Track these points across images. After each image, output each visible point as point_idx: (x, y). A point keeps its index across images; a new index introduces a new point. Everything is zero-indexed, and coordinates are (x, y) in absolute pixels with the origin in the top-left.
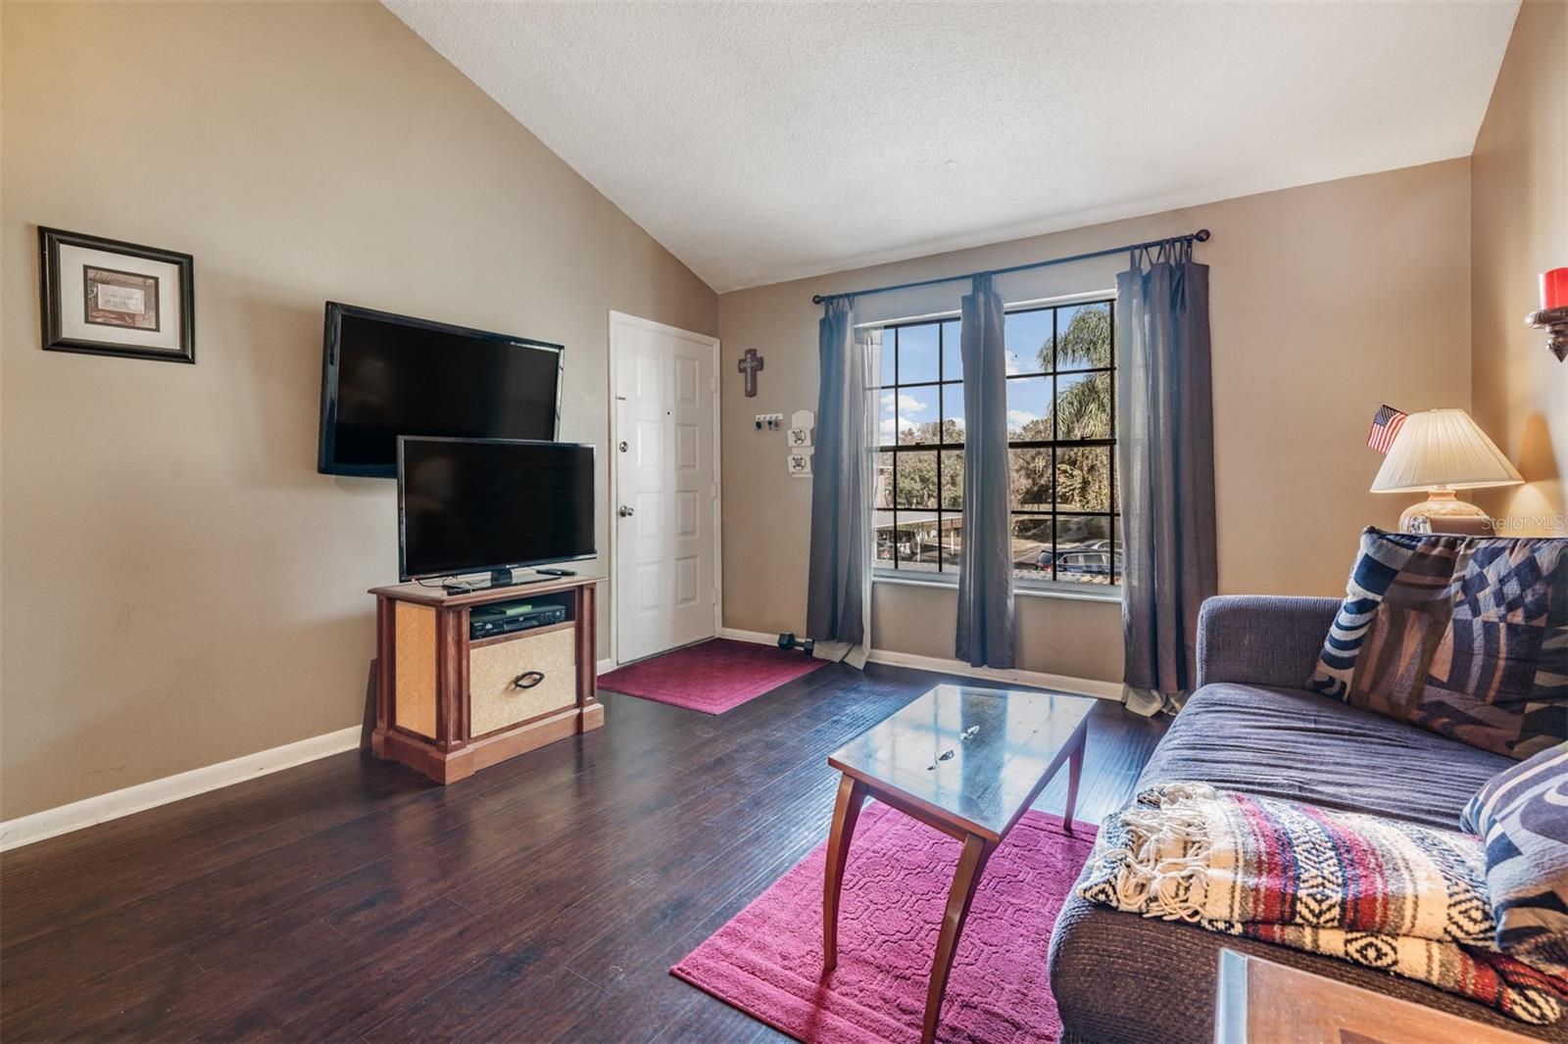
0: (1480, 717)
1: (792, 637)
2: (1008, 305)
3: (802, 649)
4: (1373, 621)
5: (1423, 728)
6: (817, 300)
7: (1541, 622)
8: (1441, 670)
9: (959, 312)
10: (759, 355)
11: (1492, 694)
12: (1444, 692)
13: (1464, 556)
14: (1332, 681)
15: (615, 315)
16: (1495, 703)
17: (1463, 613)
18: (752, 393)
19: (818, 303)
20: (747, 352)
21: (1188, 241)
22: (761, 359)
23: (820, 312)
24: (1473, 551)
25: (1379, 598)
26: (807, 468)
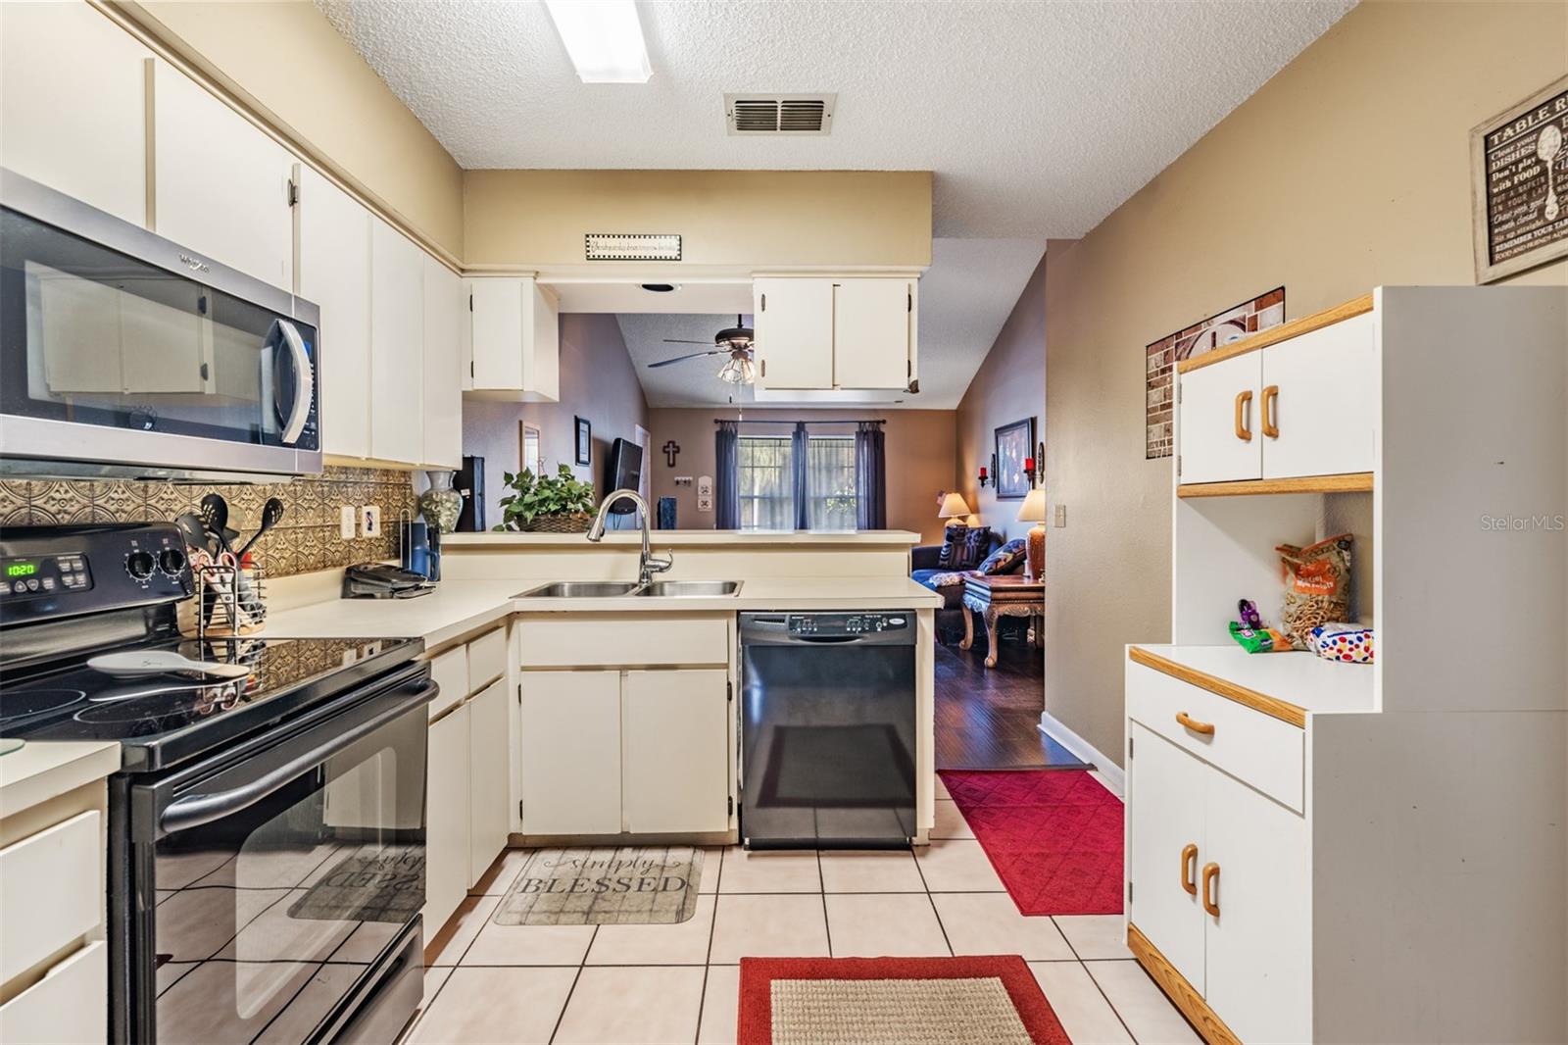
2: (810, 437)
4: (951, 549)
6: (715, 421)
7: (981, 543)
9: (791, 437)
10: (677, 444)
13: (967, 533)
14: (945, 564)
15: (638, 427)
17: (968, 544)
18: (673, 465)
19: (716, 423)
20: (669, 443)
21: (878, 422)
22: (679, 447)
23: (717, 428)
24: (969, 531)
25: (952, 543)
26: (710, 506)
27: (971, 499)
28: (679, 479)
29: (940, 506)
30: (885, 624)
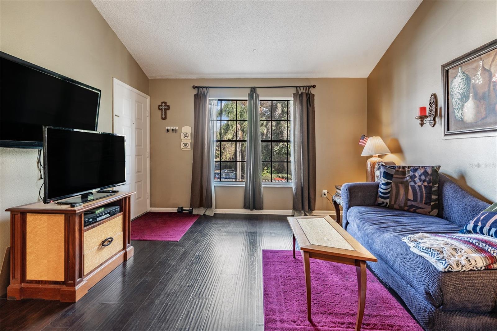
0: (422, 207)
1: (182, 208)
2: (261, 98)
3: (188, 212)
4: (391, 187)
5: (408, 211)
6: (194, 87)
7: (431, 184)
8: (411, 197)
9: (247, 98)
10: (168, 104)
11: (424, 202)
12: (413, 202)
13: (408, 171)
14: (383, 203)
15: (115, 79)
16: (425, 204)
17: (412, 184)
18: (164, 118)
19: (194, 88)
20: (162, 103)
21: (310, 87)
22: (169, 106)
23: (195, 92)
24: (410, 169)
25: (391, 181)
26: (189, 147)
28: (169, 128)
29: (363, 147)
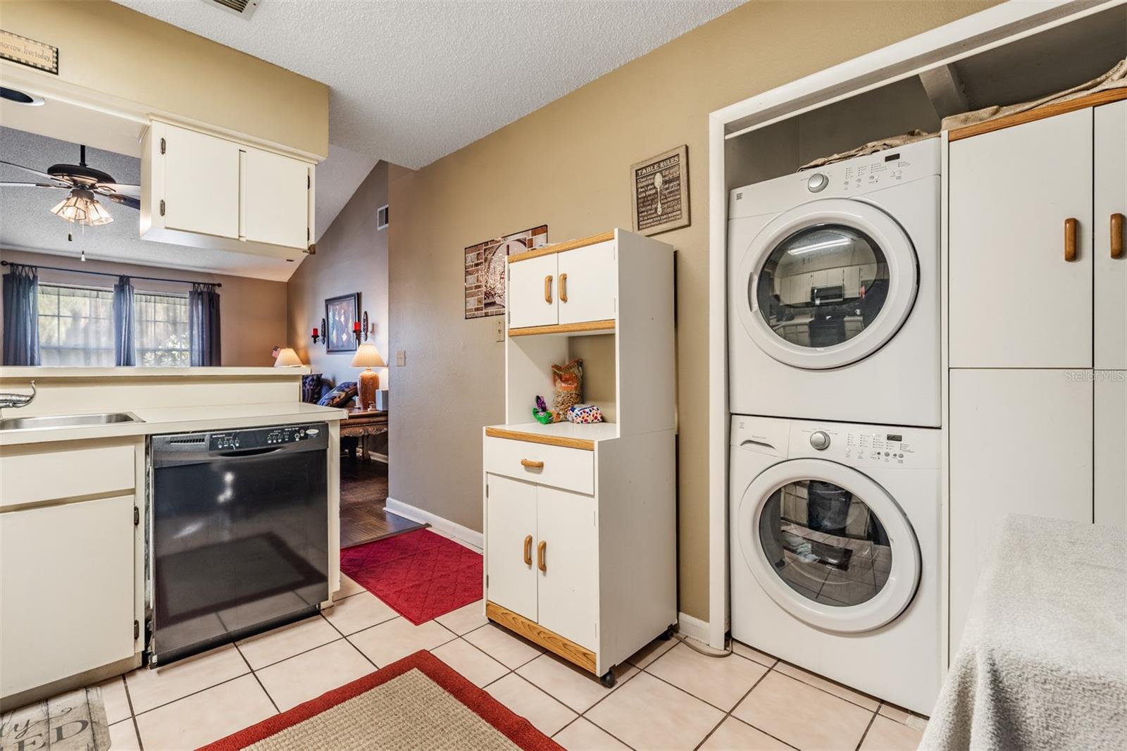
2: (135, 291)
6: (3, 263)
9: (112, 290)
21: (214, 285)
23: (5, 271)
27: (302, 353)
30: (302, 435)
